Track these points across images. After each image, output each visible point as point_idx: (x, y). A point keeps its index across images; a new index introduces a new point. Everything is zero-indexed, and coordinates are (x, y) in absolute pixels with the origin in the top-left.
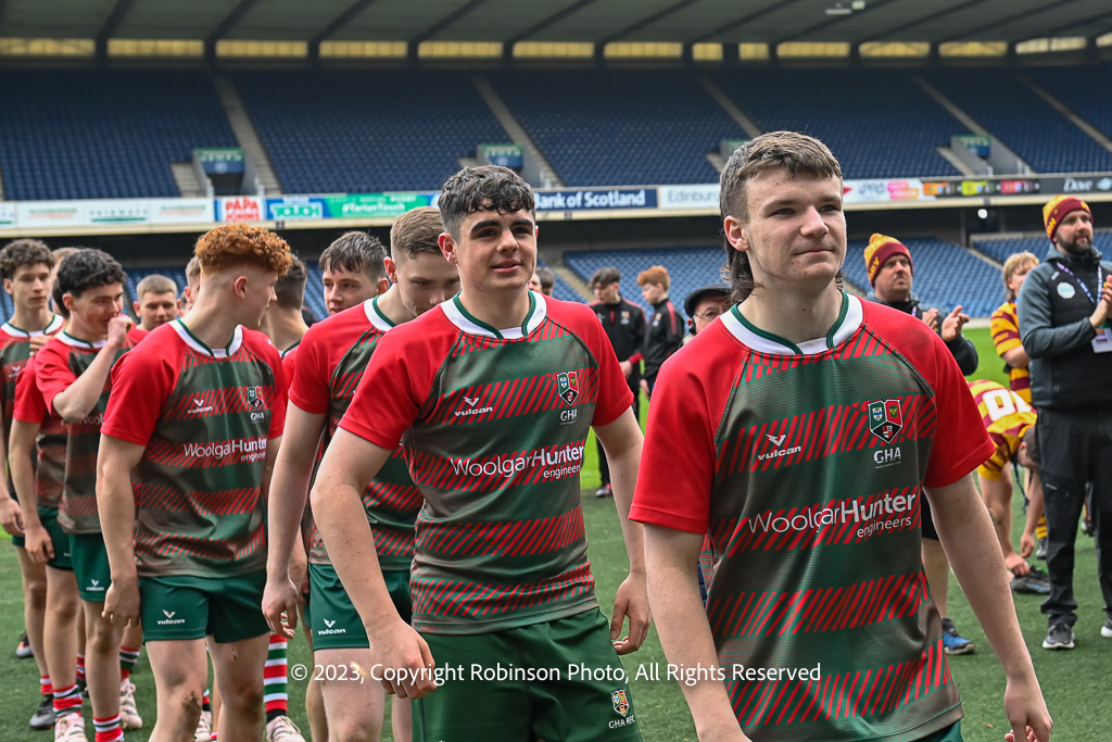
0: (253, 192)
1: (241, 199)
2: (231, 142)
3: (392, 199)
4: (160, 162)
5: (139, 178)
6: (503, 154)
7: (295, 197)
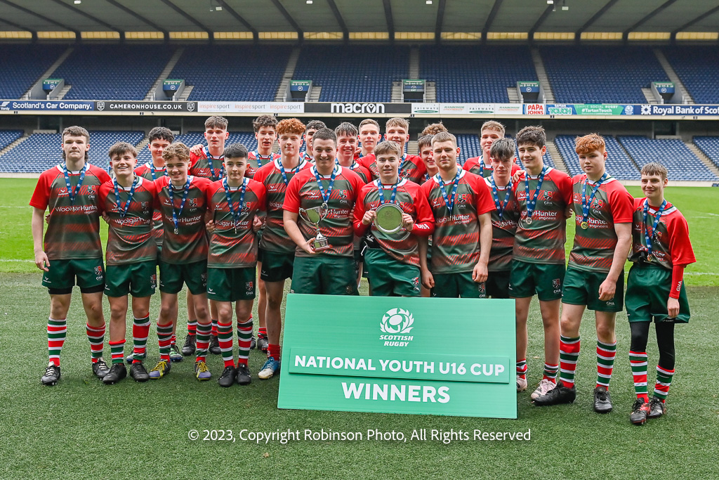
0: (541, 102)
1: (535, 104)
2: (535, 78)
3: (606, 107)
4: (502, 87)
5: (493, 94)
6: (664, 86)
7: (560, 105)
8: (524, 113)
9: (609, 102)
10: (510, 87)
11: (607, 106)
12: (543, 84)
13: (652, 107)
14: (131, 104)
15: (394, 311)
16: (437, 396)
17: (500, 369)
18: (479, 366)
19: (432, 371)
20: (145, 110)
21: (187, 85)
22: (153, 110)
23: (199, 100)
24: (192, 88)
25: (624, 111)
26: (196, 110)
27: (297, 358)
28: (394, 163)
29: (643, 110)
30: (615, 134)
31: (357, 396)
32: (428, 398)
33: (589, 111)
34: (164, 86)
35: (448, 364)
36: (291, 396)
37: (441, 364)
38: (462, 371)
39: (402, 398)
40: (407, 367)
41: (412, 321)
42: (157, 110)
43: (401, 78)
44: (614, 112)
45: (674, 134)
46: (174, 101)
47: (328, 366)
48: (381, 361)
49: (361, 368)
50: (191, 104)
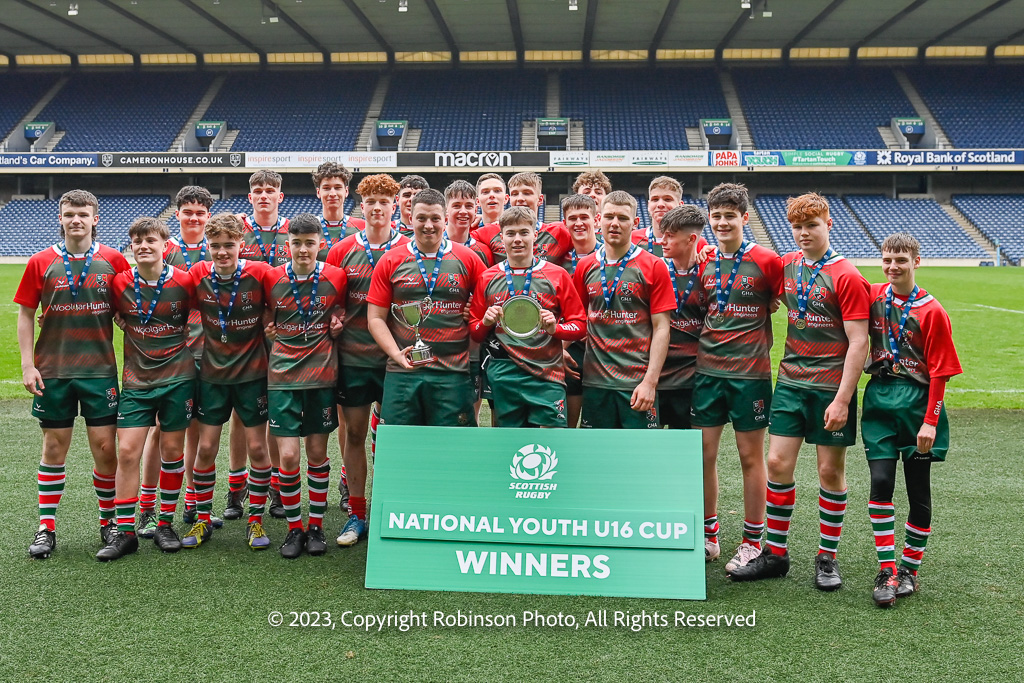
0: (735, 148)
1: (726, 152)
2: (726, 115)
3: (827, 154)
4: (679, 127)
5: (665, 137)
6: (910, 124)
7: (762, 152)
8: (710, 164)
9: (831, 148)
10: (690, 127)
11: (828, 152)
12: (736, 122)
13: (893, 154)
14: (150, 156)
15: (529, 449)
16: (592, 569)
17: (681, 529)
18: (651, 525)
19: (585, 534)
20: (171, 165)
21: (230, 128)
22: (182, 165)
23: (247, 150)
24: (236, 132)
25: (852, 159)
26: (242, 164)
27: (393, 516)
28: (527, 238)
29: (880, 158)
30: (840, 192)
31: (478, 569)
32: (580, 572)
33: (803, 160)
34: (197, 130)
35: (607, 523)
36: (383, 570)
37: (597, 523)
38: (627, 532)
39: (543, 572)
40: (549, 528)
41: (555, 463)
42: (187, 165)
43: (533, 116)
44: (839, 161)
45: (924, 191)
46: (211, 151)
47: (436, 528)
48: (512, 520)
49: (484, 530)
50: (235, 156)
